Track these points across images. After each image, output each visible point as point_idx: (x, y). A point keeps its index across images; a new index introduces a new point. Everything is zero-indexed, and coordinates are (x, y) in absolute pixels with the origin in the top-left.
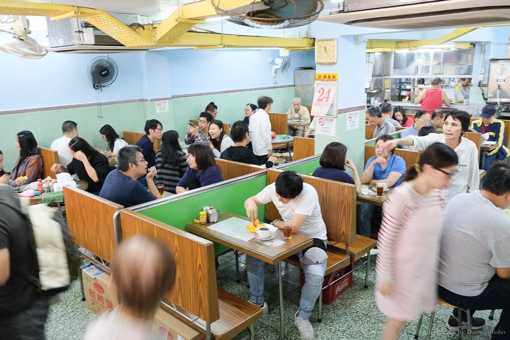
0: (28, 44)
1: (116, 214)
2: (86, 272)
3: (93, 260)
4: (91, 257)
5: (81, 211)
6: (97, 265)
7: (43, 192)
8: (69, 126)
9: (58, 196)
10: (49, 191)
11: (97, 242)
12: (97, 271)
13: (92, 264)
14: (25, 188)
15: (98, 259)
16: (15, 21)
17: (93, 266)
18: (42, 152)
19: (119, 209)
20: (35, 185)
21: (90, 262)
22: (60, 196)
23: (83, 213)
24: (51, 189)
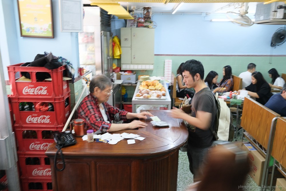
0: (245, 19)
1: (274, 119)
2: (245, 145)
3: (251, 141)
4: (250, 139)
5: (252, 112)
6: (253, 145)
7: (231, 98)
8: (251, 66)
9: (239, 102)
10: (235, 98)
11: (257, 131)
12: (252, 147)
13: (250, 143)
14: (223, 94)
15: (255, 141)
16: (241, 7)
17: (250, 144)
18: (234, 78)
19: (277, 116)
20: (228, 94)
21: (249, 141)
22: (240, 102)
23: (253, 114)
24: (236, 97)
